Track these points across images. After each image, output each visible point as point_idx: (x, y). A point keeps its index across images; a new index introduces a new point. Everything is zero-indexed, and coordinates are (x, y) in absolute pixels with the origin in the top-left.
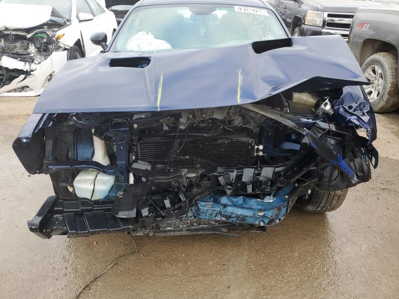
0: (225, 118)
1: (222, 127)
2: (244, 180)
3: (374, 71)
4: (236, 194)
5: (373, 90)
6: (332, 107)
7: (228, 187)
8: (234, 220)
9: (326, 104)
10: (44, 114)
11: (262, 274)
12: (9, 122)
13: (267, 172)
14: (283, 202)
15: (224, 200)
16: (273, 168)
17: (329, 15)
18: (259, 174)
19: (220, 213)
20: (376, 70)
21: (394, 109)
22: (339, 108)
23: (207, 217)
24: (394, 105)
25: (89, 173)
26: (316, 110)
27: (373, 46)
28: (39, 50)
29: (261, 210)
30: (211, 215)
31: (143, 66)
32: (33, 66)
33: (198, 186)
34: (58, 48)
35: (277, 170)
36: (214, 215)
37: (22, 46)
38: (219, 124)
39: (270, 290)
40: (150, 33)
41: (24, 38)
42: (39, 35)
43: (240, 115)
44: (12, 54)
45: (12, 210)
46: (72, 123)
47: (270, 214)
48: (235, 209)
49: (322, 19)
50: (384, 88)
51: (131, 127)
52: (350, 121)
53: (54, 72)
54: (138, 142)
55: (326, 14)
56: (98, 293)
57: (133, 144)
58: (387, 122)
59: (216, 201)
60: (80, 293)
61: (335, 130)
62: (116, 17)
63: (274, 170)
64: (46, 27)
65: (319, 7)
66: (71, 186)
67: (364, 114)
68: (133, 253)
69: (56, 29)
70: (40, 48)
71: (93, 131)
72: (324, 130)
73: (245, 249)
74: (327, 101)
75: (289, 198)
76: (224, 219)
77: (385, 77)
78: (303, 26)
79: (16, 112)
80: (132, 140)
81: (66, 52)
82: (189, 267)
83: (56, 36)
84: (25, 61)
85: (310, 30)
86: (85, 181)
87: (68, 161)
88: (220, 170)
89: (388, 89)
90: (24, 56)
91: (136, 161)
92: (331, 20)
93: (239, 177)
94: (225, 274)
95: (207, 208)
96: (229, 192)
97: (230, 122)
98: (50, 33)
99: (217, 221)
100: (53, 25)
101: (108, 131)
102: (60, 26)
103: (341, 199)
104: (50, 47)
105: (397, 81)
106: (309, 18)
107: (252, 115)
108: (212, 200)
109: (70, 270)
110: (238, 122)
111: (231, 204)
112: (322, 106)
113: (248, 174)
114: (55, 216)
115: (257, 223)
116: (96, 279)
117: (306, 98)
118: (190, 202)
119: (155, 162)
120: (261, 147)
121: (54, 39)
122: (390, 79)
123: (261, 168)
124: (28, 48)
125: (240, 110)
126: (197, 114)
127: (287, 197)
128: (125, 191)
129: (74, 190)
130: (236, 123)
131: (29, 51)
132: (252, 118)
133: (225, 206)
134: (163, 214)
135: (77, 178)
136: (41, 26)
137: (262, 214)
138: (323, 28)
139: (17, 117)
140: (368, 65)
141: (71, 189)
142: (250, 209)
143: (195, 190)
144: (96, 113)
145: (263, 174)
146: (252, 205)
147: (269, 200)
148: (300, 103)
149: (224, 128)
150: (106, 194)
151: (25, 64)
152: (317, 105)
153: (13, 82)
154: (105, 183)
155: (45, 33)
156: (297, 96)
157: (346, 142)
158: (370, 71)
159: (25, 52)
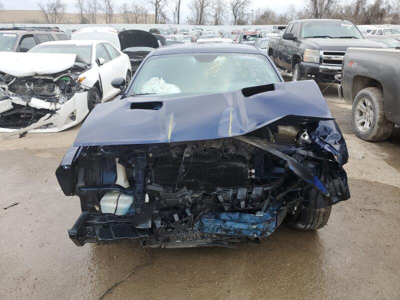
0: (221, 147)
1: (221, 155)
2: (238, 198)
3: (365, 104)
4: (233, 210)
5: (365, 121)
6: (310, 137)
7: (226, 204)
8: (232, 233)
9: (305, 135)
10: (80, 147)
11: (258, 281)
12: (37, 155)
13: (257, 191)
14: (272, 217)
15: (224, 216)
16: (262, 188)
17: (325, 53)
18: (251, 193)
19: (221, 227)
20: (366, 103)
21: (386, 138)
22: (315, 138)
23: (210, 232)
24: (385, 134)
25: (113, 195)
26: (297, 140)
27: (362, 81)
28: (63, 92)
29: (253, 224)
30: (213, 229)
31: (157, 108)
32: (58, 106)
33: (202, 203)
34: (79, 89)
35: (265, 189)
36: (215, 229)
37: (48, 89)
38: (218, 152)
39: (264, 293)
40: (162, 79)
41: (51, 81)
42: (64, 79)
43: (234, 145)
44: (40, 95)
45: (44, 230)
46: (100, 154)
47: (261, 226)
48: (233, 223)
49: (319, 57)
50: (374, 119)
51: (148, 156)
52: (323, 149)
53: (76, 110)
54: (153, 168)
55: (322, 53)
56: (119, 296)
57: (149, 170)
58: (379, 150)
59: (217, 218)
60: (103, 296)
61: (313, 156)
62: (130, 58)
63: (263, 189)
64: (70, 71)
65: (315, 46)
66: (97, 206)
67: (335, 143)
68: (147, 265)
69: (79, 73)
70: (64, 90)
71: (117, 160)
72: (303, 156)
73: (244, 261)
74: (305, 133)
75: (277, 213)
76: (224, 233)
77: (374, 109)
78: (301, 62)
79: (42, 147)
80: (148, 167)
81: (87, 92)
82: (195, 276)
83: (79, 79)
84: (51, 102)
85: (309, 66)
86: (110, 201)
87: (95, 185)
88: (219, 189)
89: (377, 120)
90: (50, 97)
91: (150, 184)
92: (328, 57)
93: (235, 196)
94: (226, 281)
95: (210, 223)
96: (226, 208)
97: (226, 151)
98: (73, 77)
99: (217, 235)
100: (76, 69)
101: (129, 159)
102: (82, 70)
103: (326, 216)
104: (73, 88)
105: (384, 113)
106: (307, 55)
107: (243, 144)
108: (214, 216)
109: (95, 278)
110: (232, 151)
111: (230, 220)
112: (302, 137)
113: (242, 193)
114: (88, 227)
115: (251, 235)
116: (116, 285)
117: (290, 130)
118: (195, 217)
119: (166, 184)
120: (253, 171)
121: (76, 81)
122: (378, 111)
123: (252, 188)
124: (54, 90)
125: (233, 141)
126: (199, 144)
127: (275, 212)
128: (142, 207)
129: (100, 209)
130: (231, 151)
131: (54, 92)
132: (243, 147)
133: (225, 221)
134: (173, 226)
135: (103, 199)
136: (65, 72)
137: (255, 227)
138: (320, 65)
139: (44, 151)
140: (360, 98)
141: (97, 209)
142: (245, 222)
143: (199, 207)
144: (119, 145)
145: (254, 192)
146: (247, 220)
147: (259, 214)
148: (285, 135)
149: (222, 156)
150: (127, 211)
151: (51, 104)
152: (298, 137)
153: (40, 120)
154: (126, 202)
155: (69, 76)
156: (282, 129)
157: (323, 166)
158: (361, 103)
159: (51, 94)
